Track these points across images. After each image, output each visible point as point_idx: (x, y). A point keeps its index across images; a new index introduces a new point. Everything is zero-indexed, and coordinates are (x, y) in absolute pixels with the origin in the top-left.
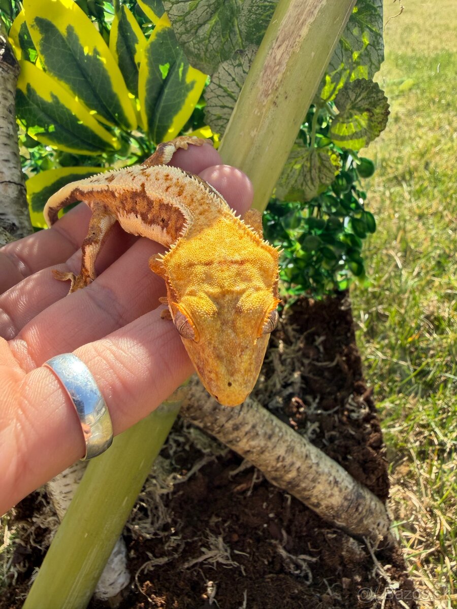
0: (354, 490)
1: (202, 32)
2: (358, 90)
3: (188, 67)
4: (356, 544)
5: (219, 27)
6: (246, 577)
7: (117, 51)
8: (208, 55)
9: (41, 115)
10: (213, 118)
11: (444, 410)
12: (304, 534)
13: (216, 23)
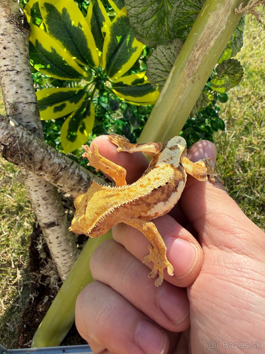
1: (146, 24)
2: (229, 65)
3: (134, 39)
5: (156, 22)
7: (91, 24)
8: (148, 36)
10: (150, 74)
13: (155, 20)
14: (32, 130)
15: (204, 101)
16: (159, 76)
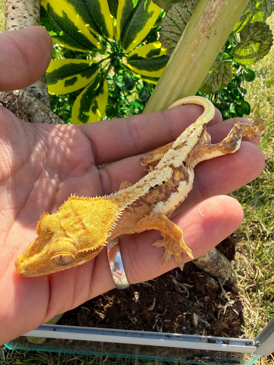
0: (217, 254)
2: (256, 29)
3: (150, 2)
4: (214, 281)
6: (155, 292)
9: (55, 24)
10: (164, 38)
11: (268, 215)
12: (187, 273)
14: (37, 95)
15: (225, 75)
16: (174, 41)
